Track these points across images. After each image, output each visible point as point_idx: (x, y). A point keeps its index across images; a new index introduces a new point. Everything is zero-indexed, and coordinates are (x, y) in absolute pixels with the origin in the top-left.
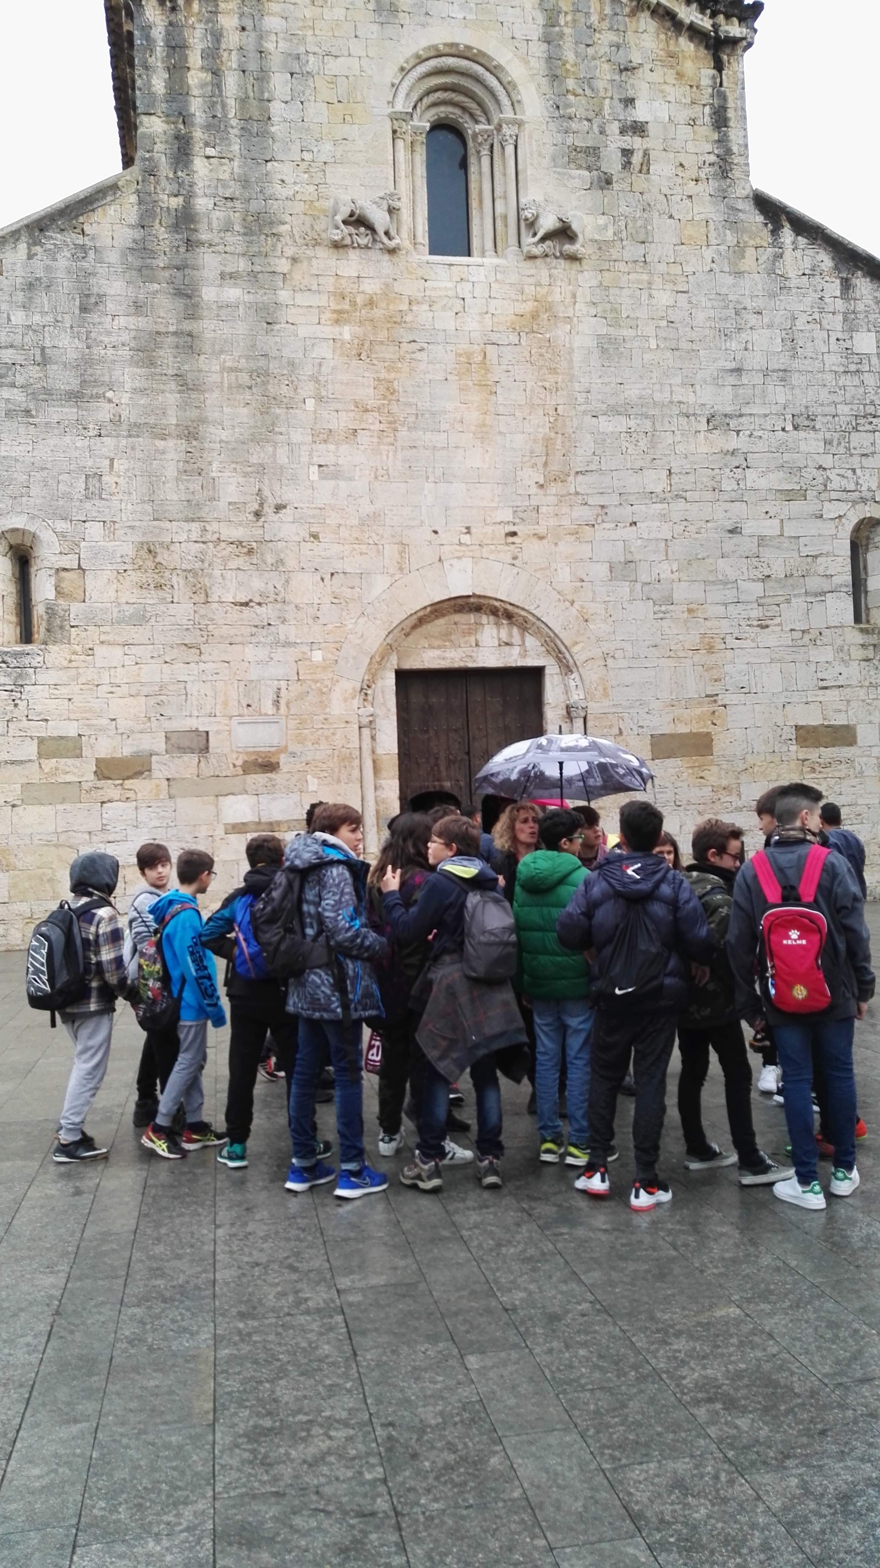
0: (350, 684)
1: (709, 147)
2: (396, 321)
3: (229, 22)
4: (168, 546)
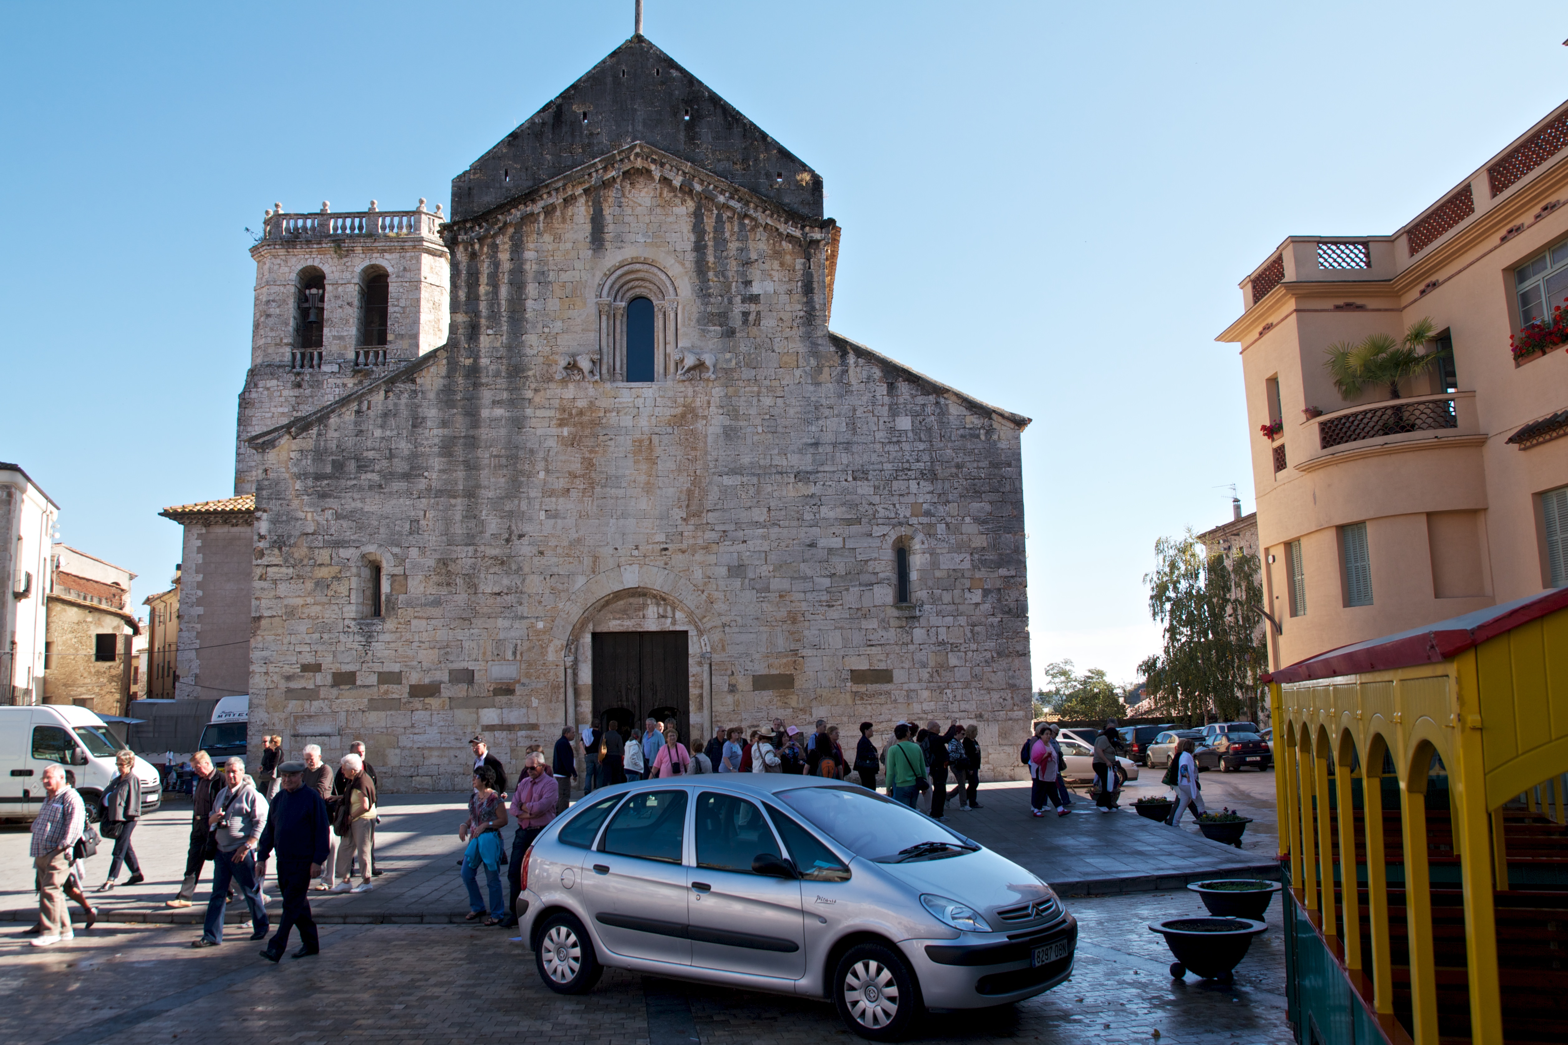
0: (559, 641)
1: (799, 307)
2: (596, 423)
3: (504, 256)
4: (454, 561)
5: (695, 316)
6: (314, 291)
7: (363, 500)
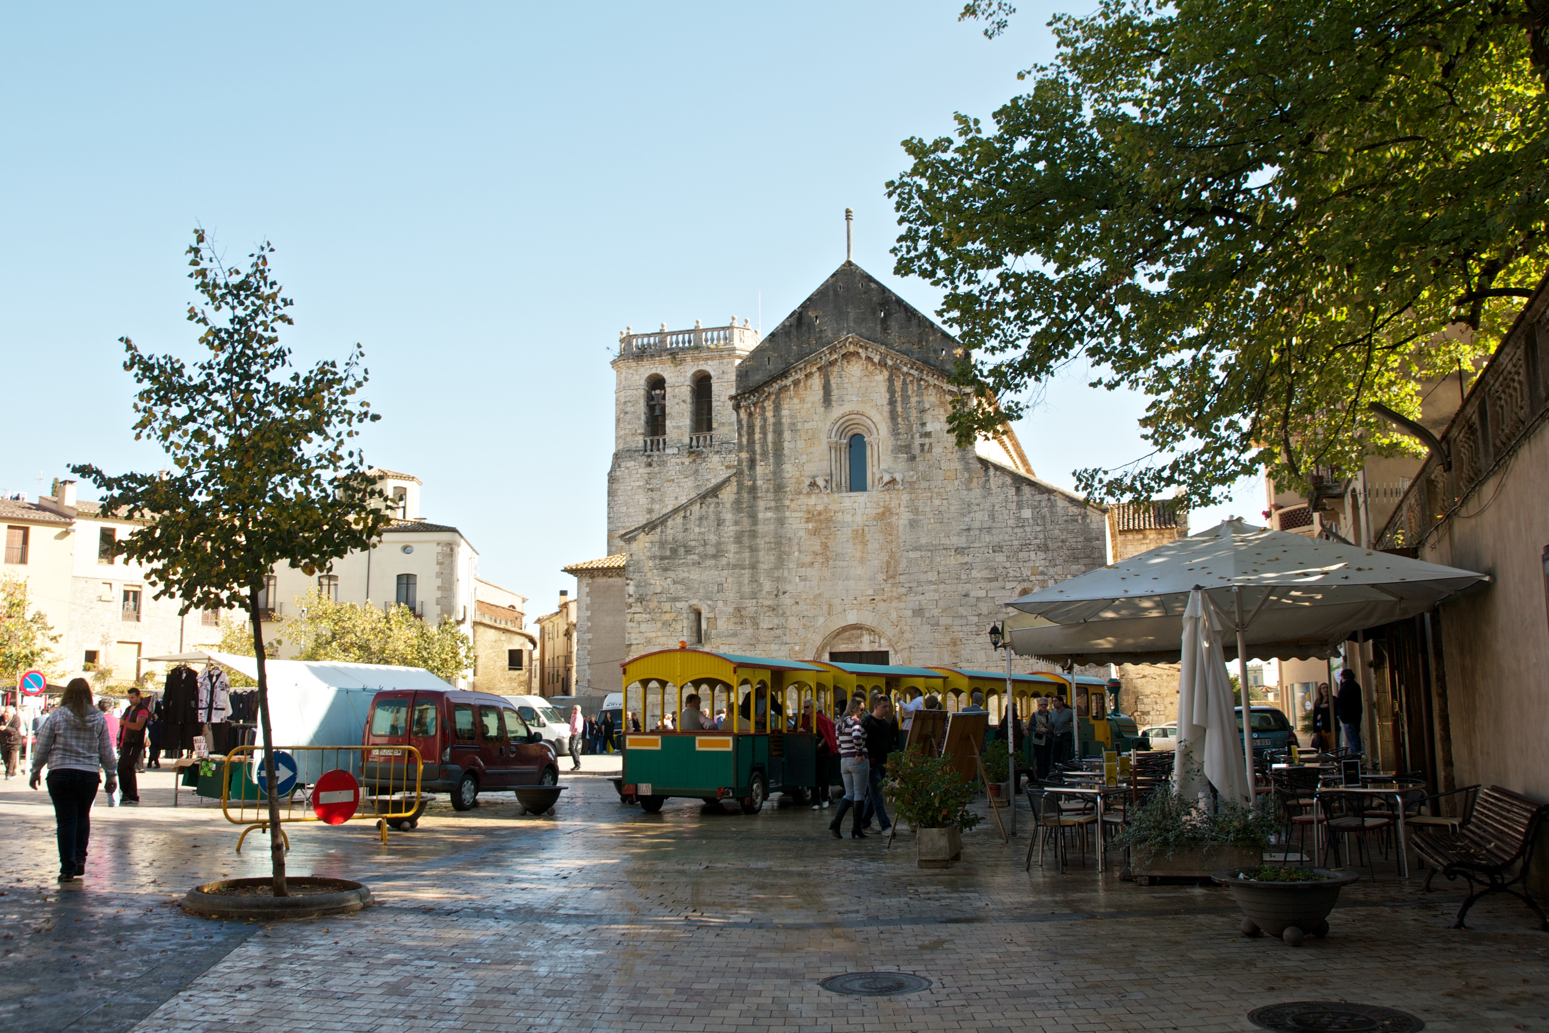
0: (809, 658)
3: (769, 414)
4: (744, 609)
5: (890, 448)
6: (658, 392)
7: (689, 572)
